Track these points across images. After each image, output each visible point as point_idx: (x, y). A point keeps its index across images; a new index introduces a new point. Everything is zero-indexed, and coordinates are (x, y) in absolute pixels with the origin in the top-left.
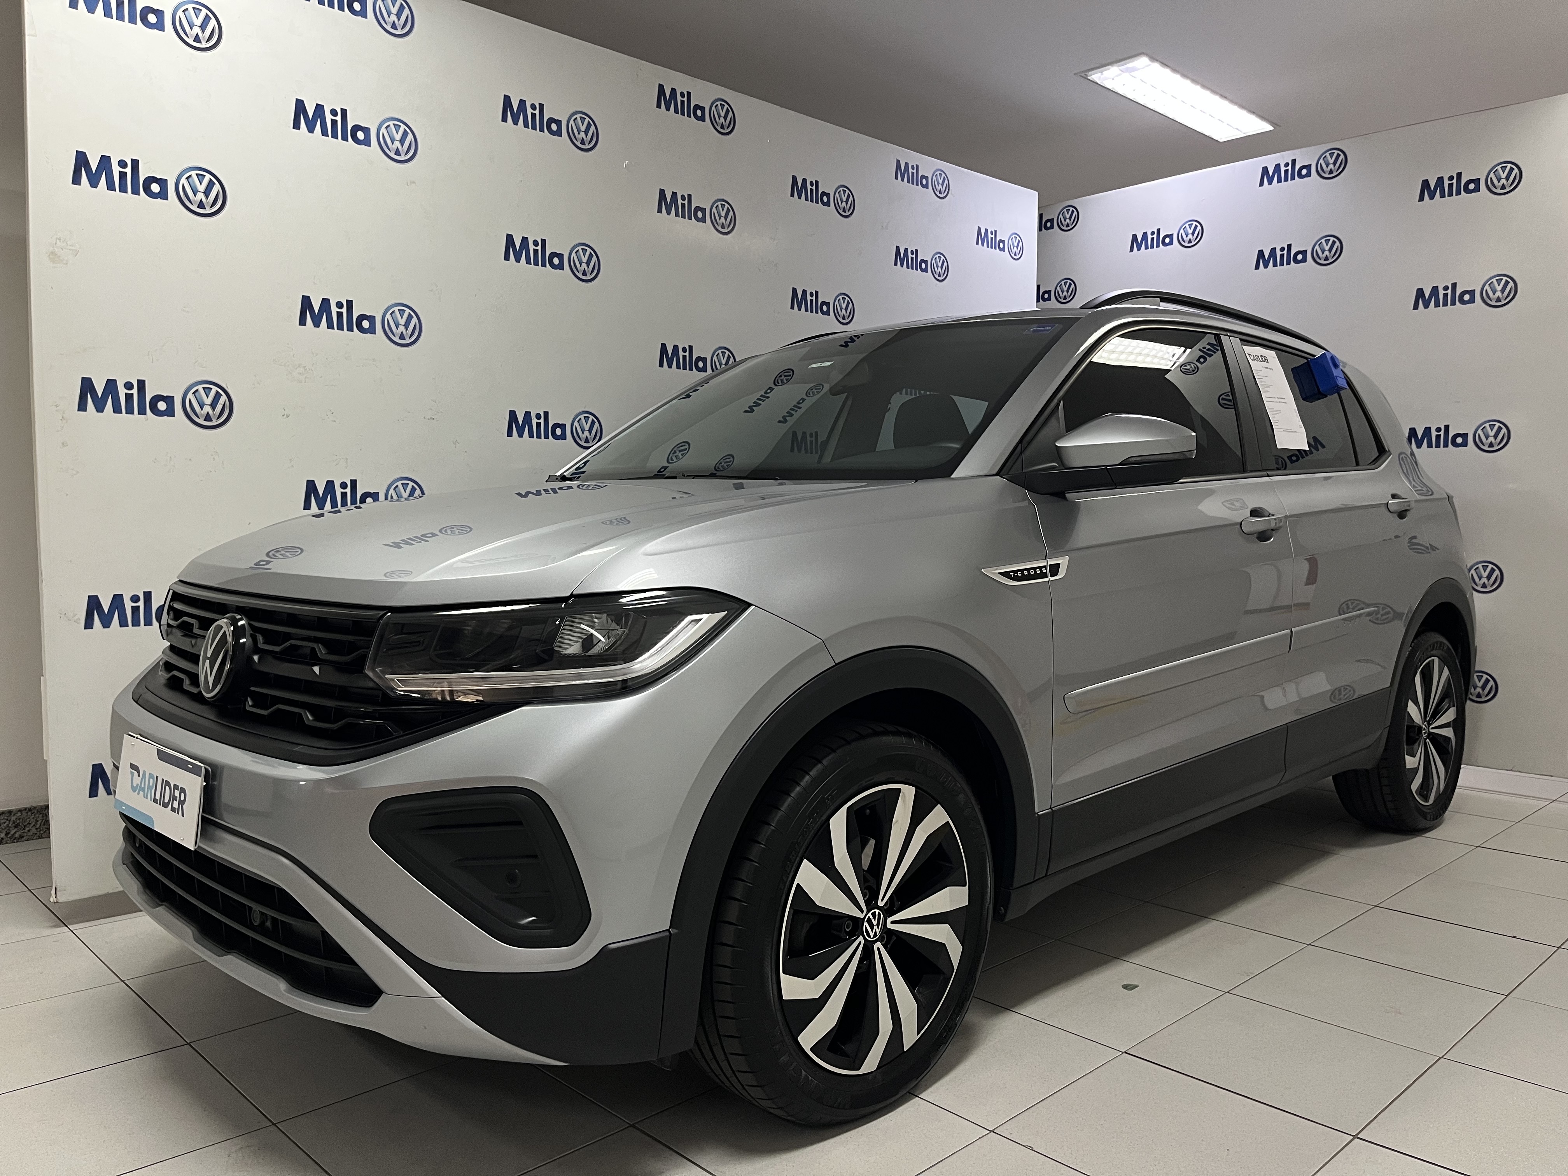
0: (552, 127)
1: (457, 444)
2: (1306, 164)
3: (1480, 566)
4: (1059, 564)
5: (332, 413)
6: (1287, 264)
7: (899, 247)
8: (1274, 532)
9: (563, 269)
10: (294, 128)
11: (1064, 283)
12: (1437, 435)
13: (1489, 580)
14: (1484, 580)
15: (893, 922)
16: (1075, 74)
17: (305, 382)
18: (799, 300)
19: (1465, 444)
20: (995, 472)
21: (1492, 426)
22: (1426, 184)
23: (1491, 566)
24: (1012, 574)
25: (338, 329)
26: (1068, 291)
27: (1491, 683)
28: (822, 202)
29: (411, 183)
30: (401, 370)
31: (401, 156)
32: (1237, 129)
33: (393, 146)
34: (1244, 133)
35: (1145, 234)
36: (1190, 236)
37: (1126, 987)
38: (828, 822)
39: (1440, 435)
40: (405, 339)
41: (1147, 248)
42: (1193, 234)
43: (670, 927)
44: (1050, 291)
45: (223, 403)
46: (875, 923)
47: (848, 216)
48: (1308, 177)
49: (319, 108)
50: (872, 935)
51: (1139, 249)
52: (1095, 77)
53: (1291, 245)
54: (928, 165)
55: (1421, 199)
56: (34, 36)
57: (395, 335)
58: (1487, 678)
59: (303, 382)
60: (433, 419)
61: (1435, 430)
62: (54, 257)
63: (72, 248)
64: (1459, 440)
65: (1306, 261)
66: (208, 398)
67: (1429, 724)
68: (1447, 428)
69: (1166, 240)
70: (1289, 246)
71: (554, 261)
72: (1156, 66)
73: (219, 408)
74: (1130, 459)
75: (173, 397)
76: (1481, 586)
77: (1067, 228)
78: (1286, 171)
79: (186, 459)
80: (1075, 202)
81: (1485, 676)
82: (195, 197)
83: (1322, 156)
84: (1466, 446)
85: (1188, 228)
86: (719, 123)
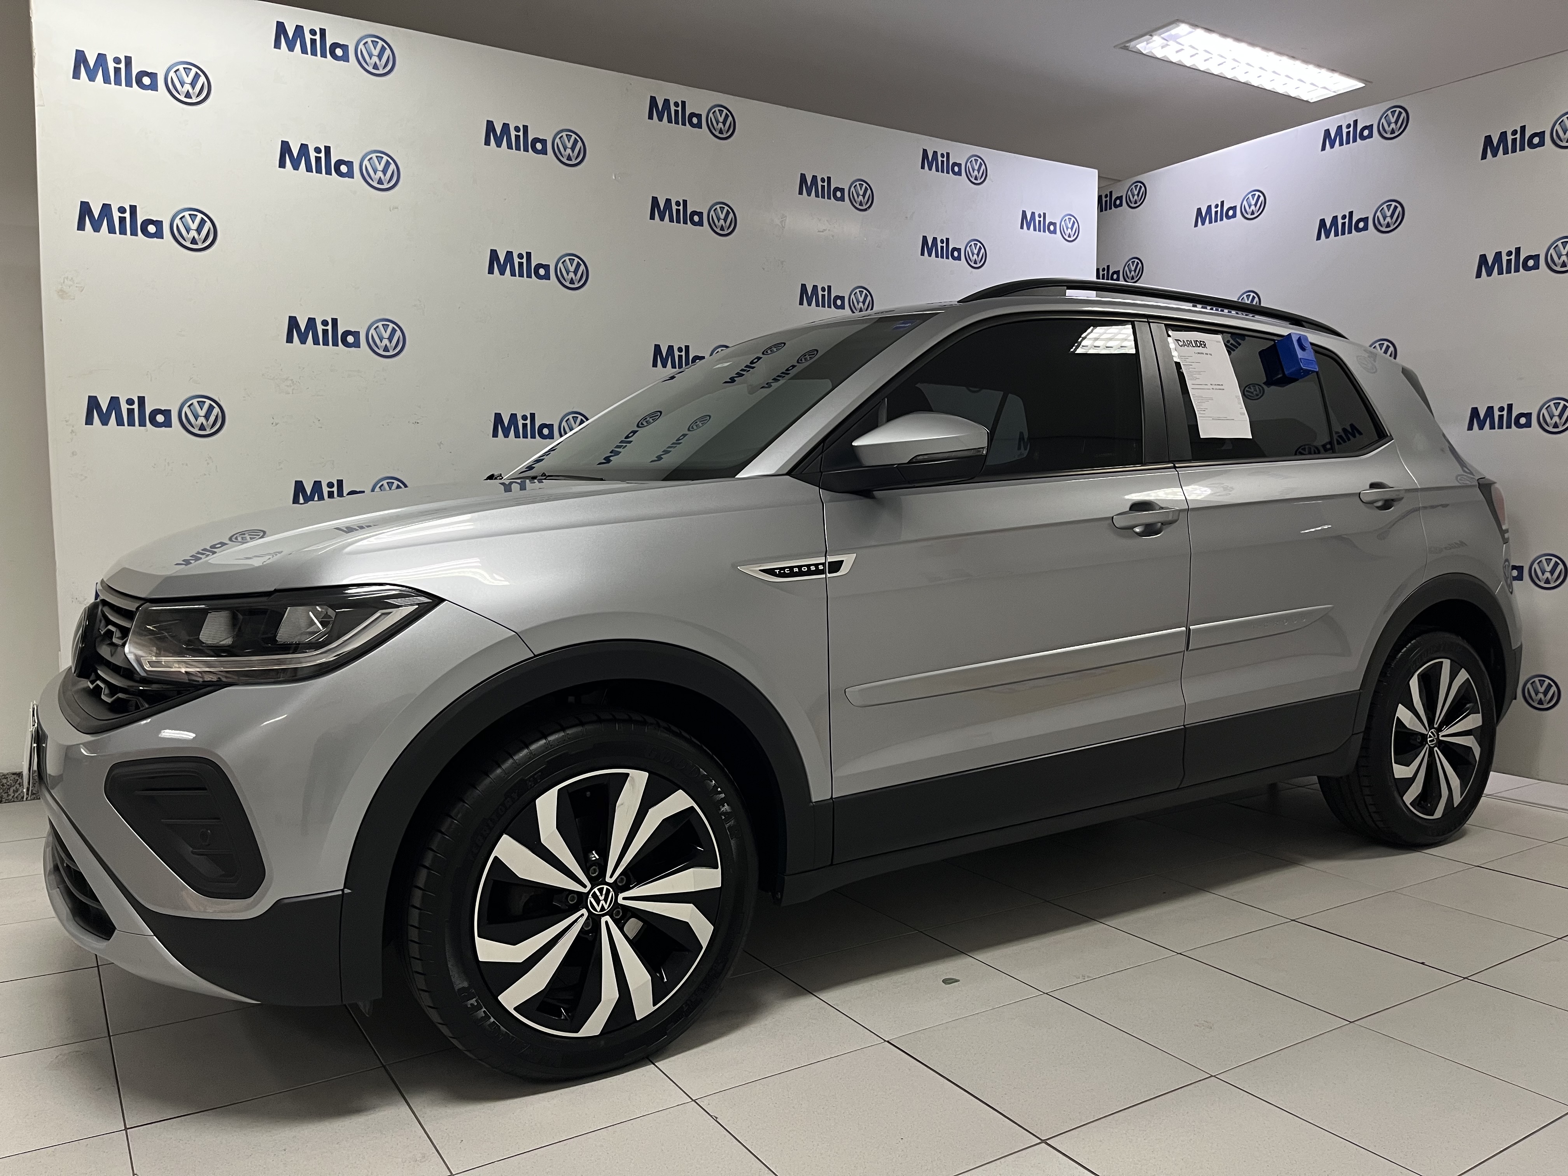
0: (538, 146)
1: (441, 445)
2: (1368, 125)
3: (1543, 559)
4: (842, 561)
5: (319, 420)
6: (1348, 233)
7: (926, 237)
8: (1164, 526)
9: (549, 279)
10: (279, 167)
11: (1132, 262)
12: (1499, 415)
13: (1552, 575)
14: (1548, 575)
15: (624, 899)
16: (1114, 47)
17: (293, 393)
18: (807, 295)
19: (1528, 425)
20: (785, 471)
21: (1557, 405)
22: (1488, 139)
23: (1554, 559)
24: (777, 571)
25: (323, 345)
26: (1135, 271)
27: (1554, 688)
28: (835, 197)
29: (393, 208)
30: (385, 379)
31: (383, 184)
32: (1325, 88)
33: (376, 176)
34: (1335, 92)
35: (1209, 207)
36: (1253, 207)
37: (946, 981)
38: (533, 803)
39: (1503, 415)
40: (389, 351)
41: (1210, 222)
42: (1256, 205)
43: (345, 887)
44: (1119, 271)
45: (216, 415)
46: (602, 898)
47: (865, 210)
48: (1369, 138)
49: (304, 148)
50: (598, 909)
51: (1203, 224)
52: (1142, 46)
53: (1352, 212)
54: (960, 152)
55: (1484, 157)
56: (42, 106)
57: (379, 348)
58: (1549, 683)
59: (291, 393)
60: (418, 423)
61: (1497, 410)
62: (62, 294)
63: (78, 285)
64: (1523, 421)
65: (1367, 229)
66: (202, 410)
67: (1439, 730)
68: (1510, 406)
69: (1229, 213)
70: (1351, 213)
71: (541, 272)
72: (1200, 32)
73: (212, 419)
74: (918, 458)
75: (170, 410)
76: (1544, 581)
77: (1136, 203)
78: (1348, 133)
79: (183, 464)
80: (1142, 178)
81: (1547, 681)
82: (188, 234)
83: (1384, 115)
84: (1530, 427)
85: (1251, 198)
86: (717, 129)
